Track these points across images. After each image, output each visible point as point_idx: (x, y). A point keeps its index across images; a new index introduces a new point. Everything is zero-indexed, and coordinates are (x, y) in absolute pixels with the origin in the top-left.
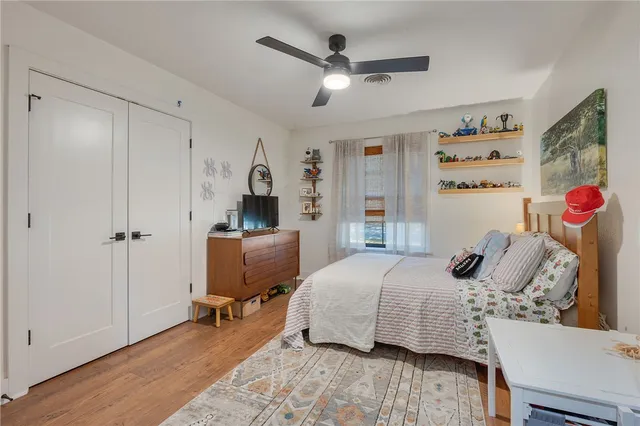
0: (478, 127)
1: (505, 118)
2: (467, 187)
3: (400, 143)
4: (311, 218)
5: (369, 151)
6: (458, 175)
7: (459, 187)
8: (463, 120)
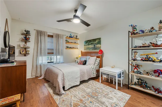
0: (73, 37)
1: (77, 36)
2: (71, 48)
3: (58, 36)
4: (24, 55)
5: (49, 36)
6: (70, 45)
7: (70, 48)
8: (71, 35)
